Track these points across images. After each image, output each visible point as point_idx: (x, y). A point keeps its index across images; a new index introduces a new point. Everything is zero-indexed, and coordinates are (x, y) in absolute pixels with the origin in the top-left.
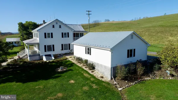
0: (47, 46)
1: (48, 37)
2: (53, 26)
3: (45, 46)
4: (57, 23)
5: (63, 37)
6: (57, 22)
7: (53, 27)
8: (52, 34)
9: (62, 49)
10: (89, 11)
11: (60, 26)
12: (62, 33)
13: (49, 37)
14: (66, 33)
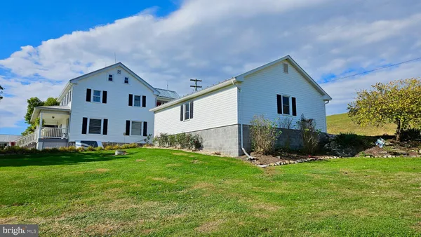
0: (90, 120)
1: (94, 100)
2: (111, 76)
3: (85, 120)
4: (119, 72)
5: (130, 104)
6: (120, 69)
7: (111, 79)
8: (105, 93)
9: (127, 133)
10: (196, 81)
11: (126, 79)
12: (131, 96)
13: (97, 100)
14: (139, 97)
